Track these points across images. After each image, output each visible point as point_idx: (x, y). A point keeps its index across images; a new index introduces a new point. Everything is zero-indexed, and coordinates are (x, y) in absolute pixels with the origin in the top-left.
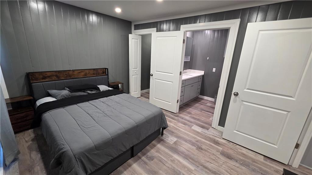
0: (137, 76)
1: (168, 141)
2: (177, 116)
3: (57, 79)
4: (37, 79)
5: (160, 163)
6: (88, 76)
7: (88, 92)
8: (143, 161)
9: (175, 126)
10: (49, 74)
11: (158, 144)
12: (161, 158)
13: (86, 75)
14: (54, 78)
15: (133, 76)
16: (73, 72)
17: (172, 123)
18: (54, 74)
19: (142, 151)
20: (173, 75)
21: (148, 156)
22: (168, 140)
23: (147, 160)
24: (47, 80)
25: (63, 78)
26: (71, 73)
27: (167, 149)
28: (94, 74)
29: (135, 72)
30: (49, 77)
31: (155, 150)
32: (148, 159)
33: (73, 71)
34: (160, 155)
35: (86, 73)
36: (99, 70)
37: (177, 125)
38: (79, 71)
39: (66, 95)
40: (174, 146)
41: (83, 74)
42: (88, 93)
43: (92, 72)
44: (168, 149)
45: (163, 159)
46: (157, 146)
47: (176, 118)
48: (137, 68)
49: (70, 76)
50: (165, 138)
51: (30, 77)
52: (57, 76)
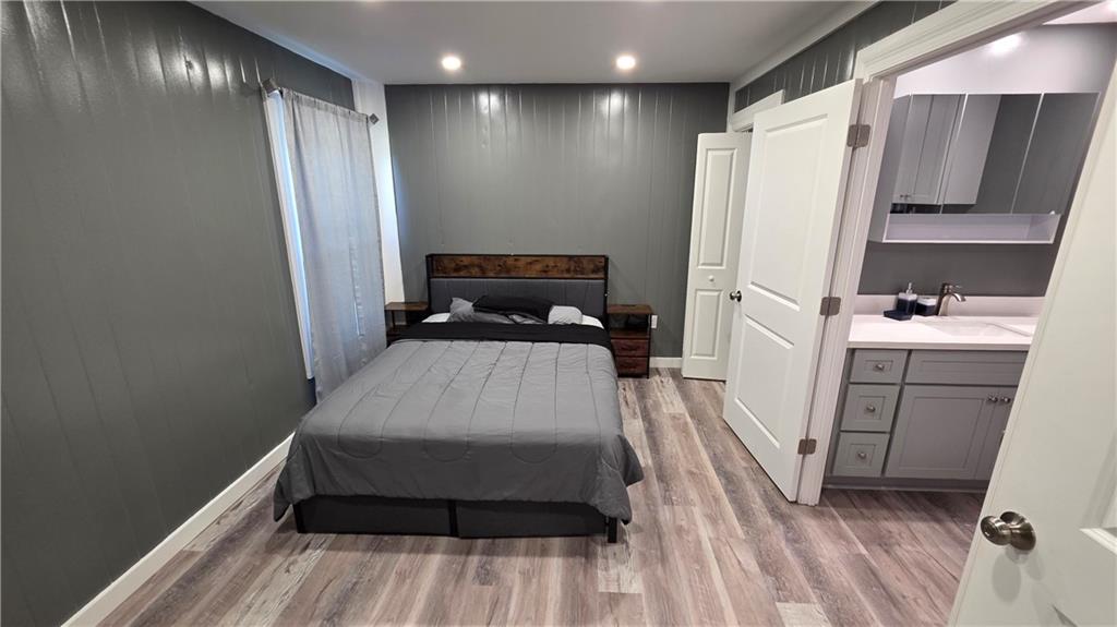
0: (716, 294)
1: (600, 573)
2: (781, 517)
3: (478, 275)
4: (444, 270)
5: (488, 607)
6: (550, 274)
7: (514, 317)
8: (463, 566)
9: (707, 546)
10: (466, 261)
11: (559, 556)
12: (509, 598)
13: (545, 272)
14: (475, 271)
15: (700, 293)
16: (516, 260)
17: (710, 528)
18: (476, 261)
19: (497, 541)
20: (797, 308)
21: (490, 564)
22: (606, 569)
23: (473, 572)
24: (462, 274)
25: (492, 274)
26: (510, 262)
27: (559, 593)
28: (568, 271)
29: (711, 277)
30: (466, 267)
31: (528, 566)
32: (477, 572)
33: (517, 257)
34: (516, 590)
35: (547, 266)
36: (585, 261)
37: (725, 550)
38: (529, 260)
39: (464, 315)
40: (594, 603)
41: (538, 267)
42: (513, 320)
43: (563, 265)
44: (565, 594)
45: (507, 610)
46: (546, 559)
47: (765, 519)
48: (721, 265)
49: (508, 271)
50: (606, 558)
51: (435, 263)
52: (480, 266)
